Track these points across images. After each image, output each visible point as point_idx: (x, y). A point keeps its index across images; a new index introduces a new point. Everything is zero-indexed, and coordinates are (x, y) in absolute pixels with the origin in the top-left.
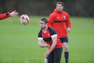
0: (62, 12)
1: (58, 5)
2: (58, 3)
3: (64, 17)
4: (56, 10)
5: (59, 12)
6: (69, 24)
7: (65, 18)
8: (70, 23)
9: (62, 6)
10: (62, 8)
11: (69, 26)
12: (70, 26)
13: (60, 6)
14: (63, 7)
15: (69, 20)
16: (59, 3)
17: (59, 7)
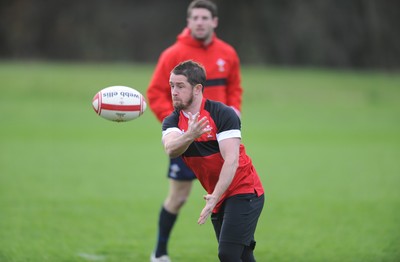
0: (211, 44)
1: (194, 12)
2: (193, 4)
3: (221, 63)
4: (185, 33)
5: (200, 44)
6: (236, 93)
7: (222, 70)
8: (240, 90)
9: (213, 16)
10: (212, 23)
11: (234, 100)
12: (239, 101)
13: (205, 18)
14: (216, 19)
15: (237, 77)
16: (198, 6)
17: (199, 21)
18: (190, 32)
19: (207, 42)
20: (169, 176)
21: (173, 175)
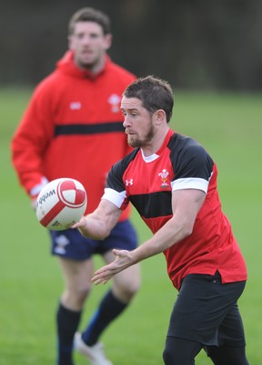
2: (77, 15)
3: (115, 100)
4: (66, 58)
9: (105, 32)
10: (103, 43)
13: (93, 36)
14: (109, 37)
16: (84, 19)
17: (86, 40)
18: (72, 57)
19: (97, 70)
20: (54, 253)
21: (60, 250)
